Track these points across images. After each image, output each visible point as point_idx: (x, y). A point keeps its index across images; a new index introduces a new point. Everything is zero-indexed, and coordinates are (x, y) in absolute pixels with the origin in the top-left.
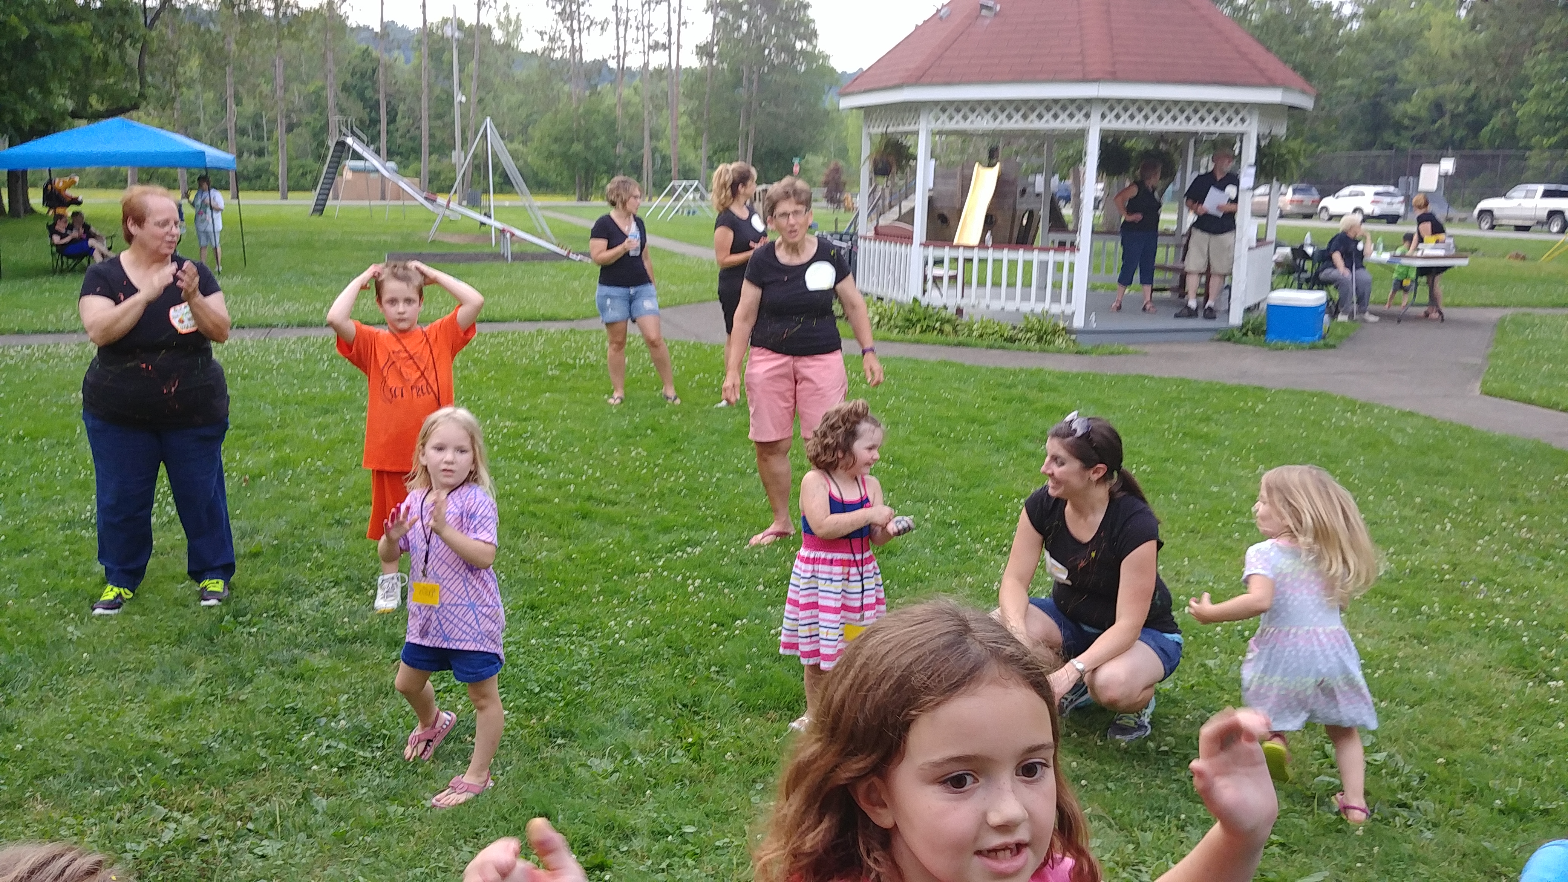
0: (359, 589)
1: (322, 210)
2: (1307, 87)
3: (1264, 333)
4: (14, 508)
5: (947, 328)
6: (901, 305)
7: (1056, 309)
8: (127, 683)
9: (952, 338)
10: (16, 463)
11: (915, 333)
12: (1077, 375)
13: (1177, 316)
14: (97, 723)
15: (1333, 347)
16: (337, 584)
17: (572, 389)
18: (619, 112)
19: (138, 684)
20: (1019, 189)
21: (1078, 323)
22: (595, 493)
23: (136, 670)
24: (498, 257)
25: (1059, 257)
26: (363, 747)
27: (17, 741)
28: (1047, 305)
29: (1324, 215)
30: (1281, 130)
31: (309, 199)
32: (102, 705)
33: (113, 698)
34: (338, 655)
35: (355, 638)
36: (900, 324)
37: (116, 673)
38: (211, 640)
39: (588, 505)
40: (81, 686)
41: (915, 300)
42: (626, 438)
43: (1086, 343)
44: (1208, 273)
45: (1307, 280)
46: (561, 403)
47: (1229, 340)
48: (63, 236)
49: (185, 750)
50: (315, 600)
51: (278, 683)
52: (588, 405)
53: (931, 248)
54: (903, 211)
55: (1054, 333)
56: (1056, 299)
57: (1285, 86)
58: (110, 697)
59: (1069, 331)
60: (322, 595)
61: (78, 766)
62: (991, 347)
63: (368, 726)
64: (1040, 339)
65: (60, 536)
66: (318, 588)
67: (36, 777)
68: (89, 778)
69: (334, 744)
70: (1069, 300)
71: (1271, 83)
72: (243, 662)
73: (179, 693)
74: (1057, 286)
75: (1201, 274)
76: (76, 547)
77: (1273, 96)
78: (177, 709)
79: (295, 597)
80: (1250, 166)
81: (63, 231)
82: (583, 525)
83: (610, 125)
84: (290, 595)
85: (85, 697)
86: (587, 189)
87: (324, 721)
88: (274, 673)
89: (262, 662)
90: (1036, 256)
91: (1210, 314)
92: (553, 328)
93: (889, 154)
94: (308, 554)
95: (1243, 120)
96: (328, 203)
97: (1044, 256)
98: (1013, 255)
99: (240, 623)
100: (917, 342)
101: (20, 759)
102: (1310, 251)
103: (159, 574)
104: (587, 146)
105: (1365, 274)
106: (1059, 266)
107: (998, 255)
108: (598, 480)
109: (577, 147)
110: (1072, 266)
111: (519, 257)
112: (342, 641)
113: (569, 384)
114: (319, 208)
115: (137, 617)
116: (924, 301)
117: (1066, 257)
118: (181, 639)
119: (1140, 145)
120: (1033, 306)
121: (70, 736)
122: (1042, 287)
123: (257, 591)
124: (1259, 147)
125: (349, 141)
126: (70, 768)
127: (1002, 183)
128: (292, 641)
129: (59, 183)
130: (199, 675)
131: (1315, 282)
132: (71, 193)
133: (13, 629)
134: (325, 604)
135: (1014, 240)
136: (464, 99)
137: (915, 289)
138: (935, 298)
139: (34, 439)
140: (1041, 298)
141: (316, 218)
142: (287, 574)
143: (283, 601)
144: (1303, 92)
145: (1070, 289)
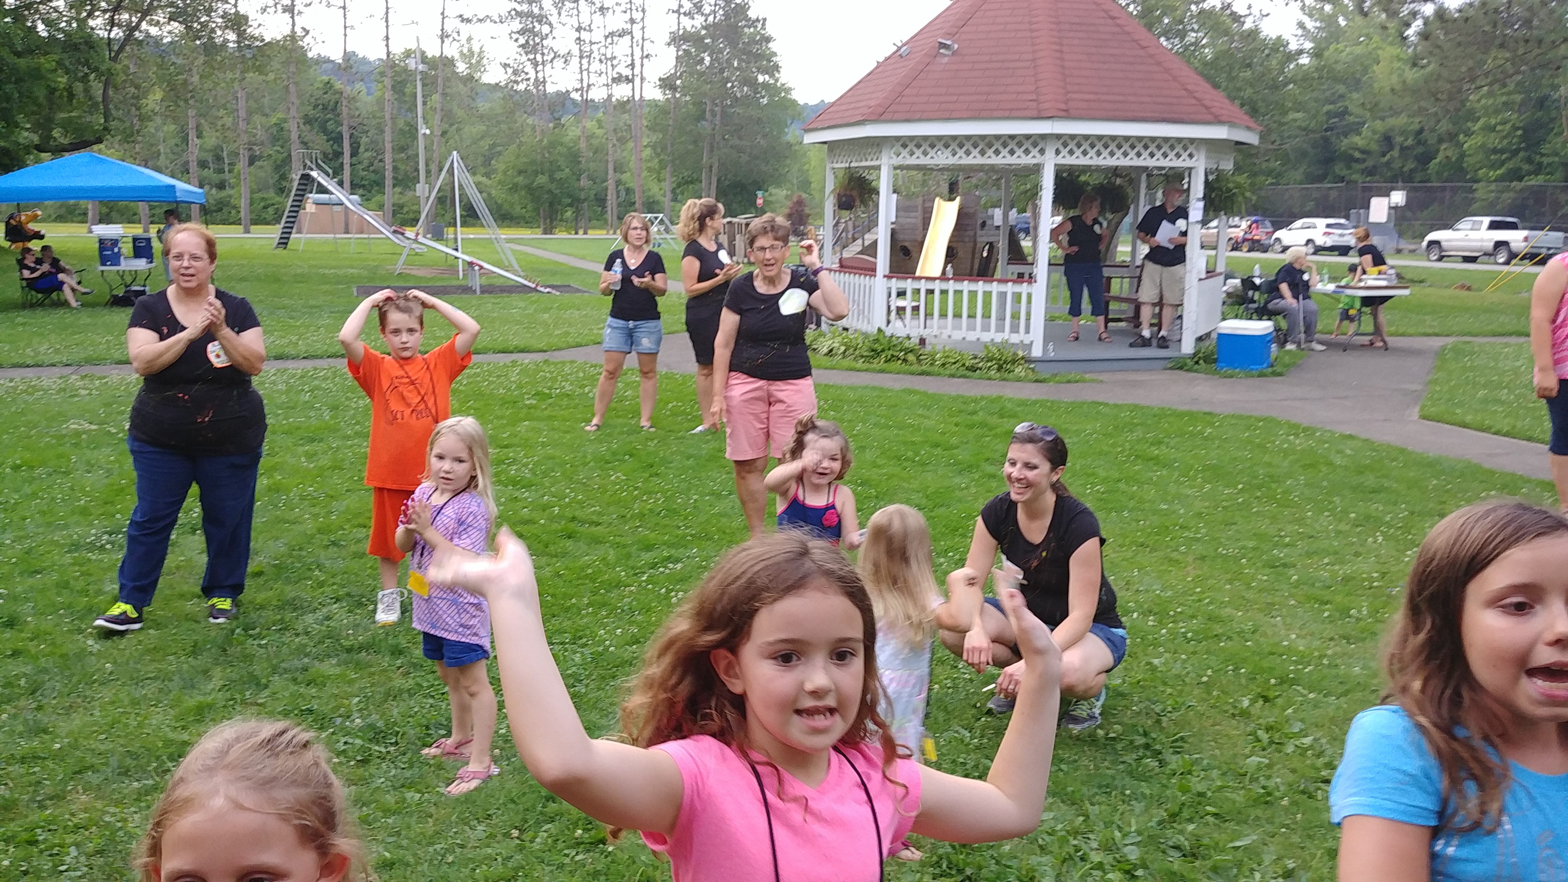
0: (360, 605)
1: (286, 244)
2: (1252, 125)
3: (1215, 361)
4: (21, 533)
5: (911, 357)
6: (866, 335)
7: (1015, 339)
8: (149, 690)
9: (915, 368)
10: (17, 491)
11: (879, 363)
12: (1035, 402)
13: (1131, 345)
14: (127, 725)
15: (1280, 374)
16: (338, 600)
17: (550, 418)
18: (583, 145)
19: (161, 690)
20: (980, 222)
21: (1037, 352)
22: (578, 513)
23: (155, 678)
24: (467, 290)
25: (1018, 288)
26: (378, 743)
27: (53, 741)
28: (1006, 335)
29: (1278, 247)
30: (1228, 165)
31: (274, 232)
32: (129, 710)
33: (138, 704)
34: (346, 663)
35: (361, 648)
36: (865, 354)
37: (138, 681)
38: (225, 650)
39: (572, 526)
40: (107, 694)
41: (880, 330)
42: (605, 463)
43: (1044, 372)
44: (1160, 303)
45: (1256, 310)
46: (540, 431)
47: (1181, 368)
48: (33, 270)
50: (319, 615)
51: (293, 688)
52: (567, 432)
53: (894, 280)
54: (867, 243)
55: (1014, 362)
56: (1015, 329)
57: (1231, 124)
58: (135, 703)
59: (1028, 360)
60: (325, 610)
61: (114, 761)
62: (952, 376)
63: (380, 724)
64: (1000, 369)
65: (68, 559)
66: (320, 604)
67: (76, 773)
68: (125, 773)
69: (351, 741)
70: (1027, 331)
71: (1217, 121)
72: (257, 669)
73: (201, 698)
74: (1015, 316)
75: (1154, 305)
76: (84, 569)
77: (1220, 132)
79: (300, 612)
80: (1199, 200)
81: (33, 265)
82: (569, 543)
83: (574, 157)
84: (295, 610)
85: (112, 703)
86: (551, 222)
87: (339, 720)
88: (287, 679)
89: (275, 670)
90: (995, 288)
91: (1163, 343)
92: (527, 359)
93: (852, 189)
94: (309, 574)
95: (1191, 156)
96: (293, 236)
97: (1002, 288)
98: (973, 287)
99: (251, 636)
100: (882, 371)
101: (59, 757)
102: (1258, 281)
103: (168, 592)
104: (552, 179)
105: (1311, 304)
106: (1017, 297)
107: (959, 286)
108: (580, 503)
109: (542, 179)
110: (1029, 296)
111: (487, 290)
112: (349, 650)
113: (546, 413)
114: (284, 242)
115: (151, 631)
116: (888, 332)
117: (1024, 288)
118: (195, 651)
119: (1094, 180)
120: (992, 336)
121: (103, 737)
122: (1001, 318)
123: (262, 607)
124: (1207, 182)
125: (314, 174)
126: (106, 764)
127: (963, 216)
128: (301, 651)
129: (22, 217)
130: (217, 682)
131: (1263, 313)
132: (33, 226)
133: (35, 642)
134: (328, 618)
135: (975, 271)
136: (428, 132)
137: (878, 320)
138: (899, 328)
139: (32, 468)
140: (1000, 329)
141: (280, 251)
142: (290, 592)
143: (289, 615)
144: (1249, 128)
145: (1028, 319)
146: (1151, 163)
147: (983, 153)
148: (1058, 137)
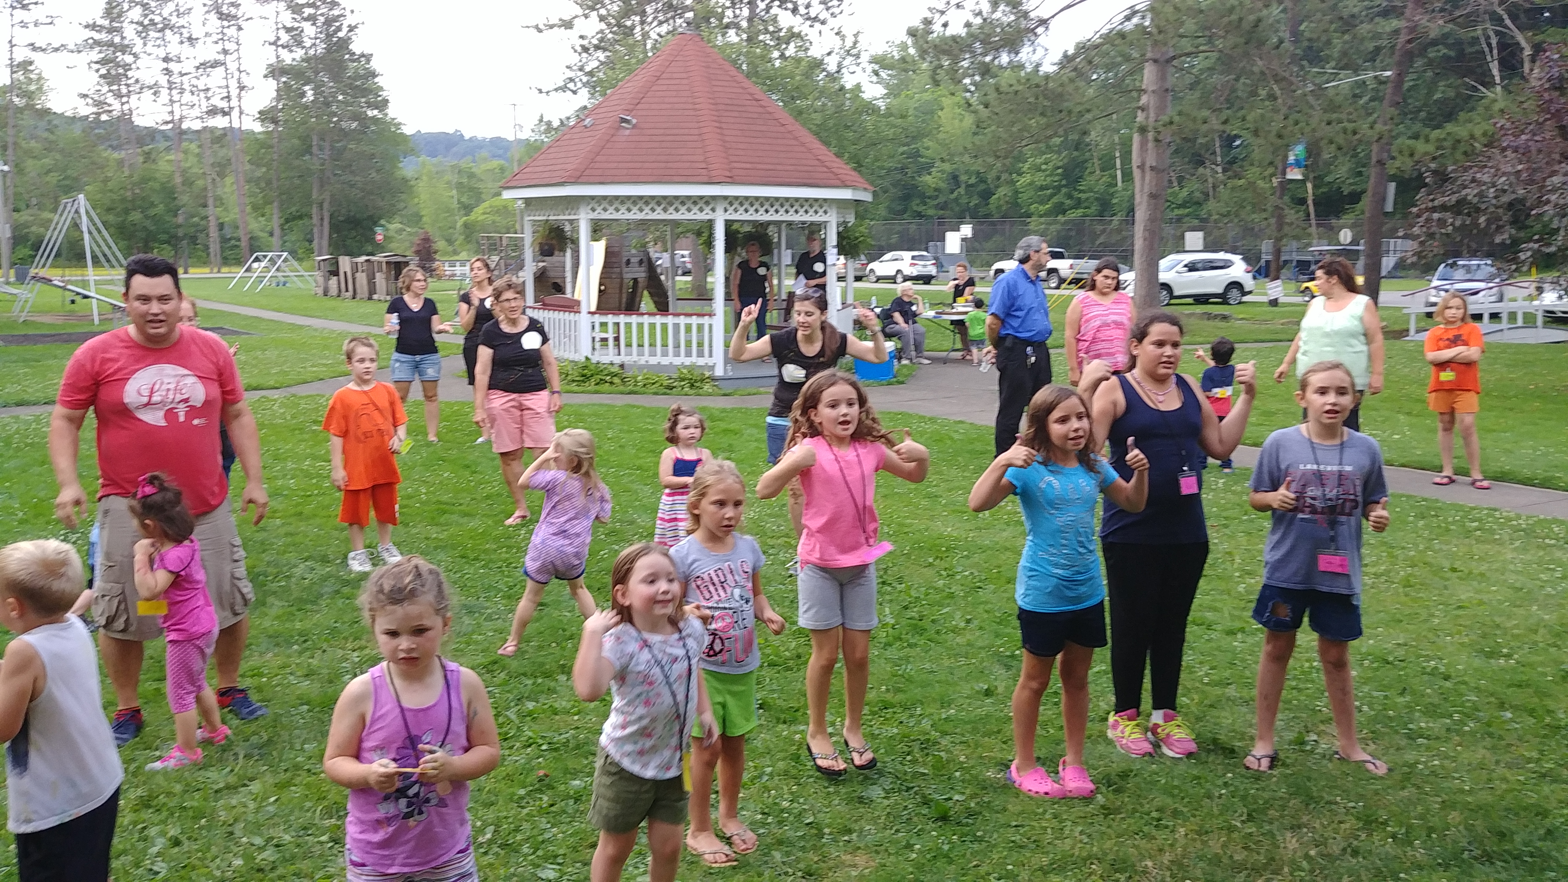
2: (867, 186)
5: (616, 380)
6: (574, 363)
7: (701, 362)
9: (621, 388)
11: (591, 386)
12: (733, 409)
15: (903, 383)
21: (719, 372)
25: (701, 320)
28: (694, 359)
30: (851, 219)
36: (577, 379)
41: (587, 358)
43: (727, 387)
53: (597, 316)
55: (702, 380)
56: (700, 354)
57: (854, 188)
59: (713, 379)
62: (656, 394)
64: (692, 386)
70: (711, 356)
71: (844, 185)
74: (700, 345)
77: (846, 194)
80: (833, 246)
90: (670, 320)
93: (549, 237)
95: (826, 212)
97: (677, 320)
100: (596, 392)
105: (919, 328)
106: (700, 327)
110: (711, 326)
116: (595, 359)
117: (706, 320)
119: (747, 228)
120: (683, 360)
122: (677, 346)
124: (839, 233)
135: (625, 306)
137: (584, 350)
138: (608, 357)
140: (688, 354)
144: (865, 189)
145: (711, 346)
146: (797, 218)
147: (665, 210)
148: (725, 198)
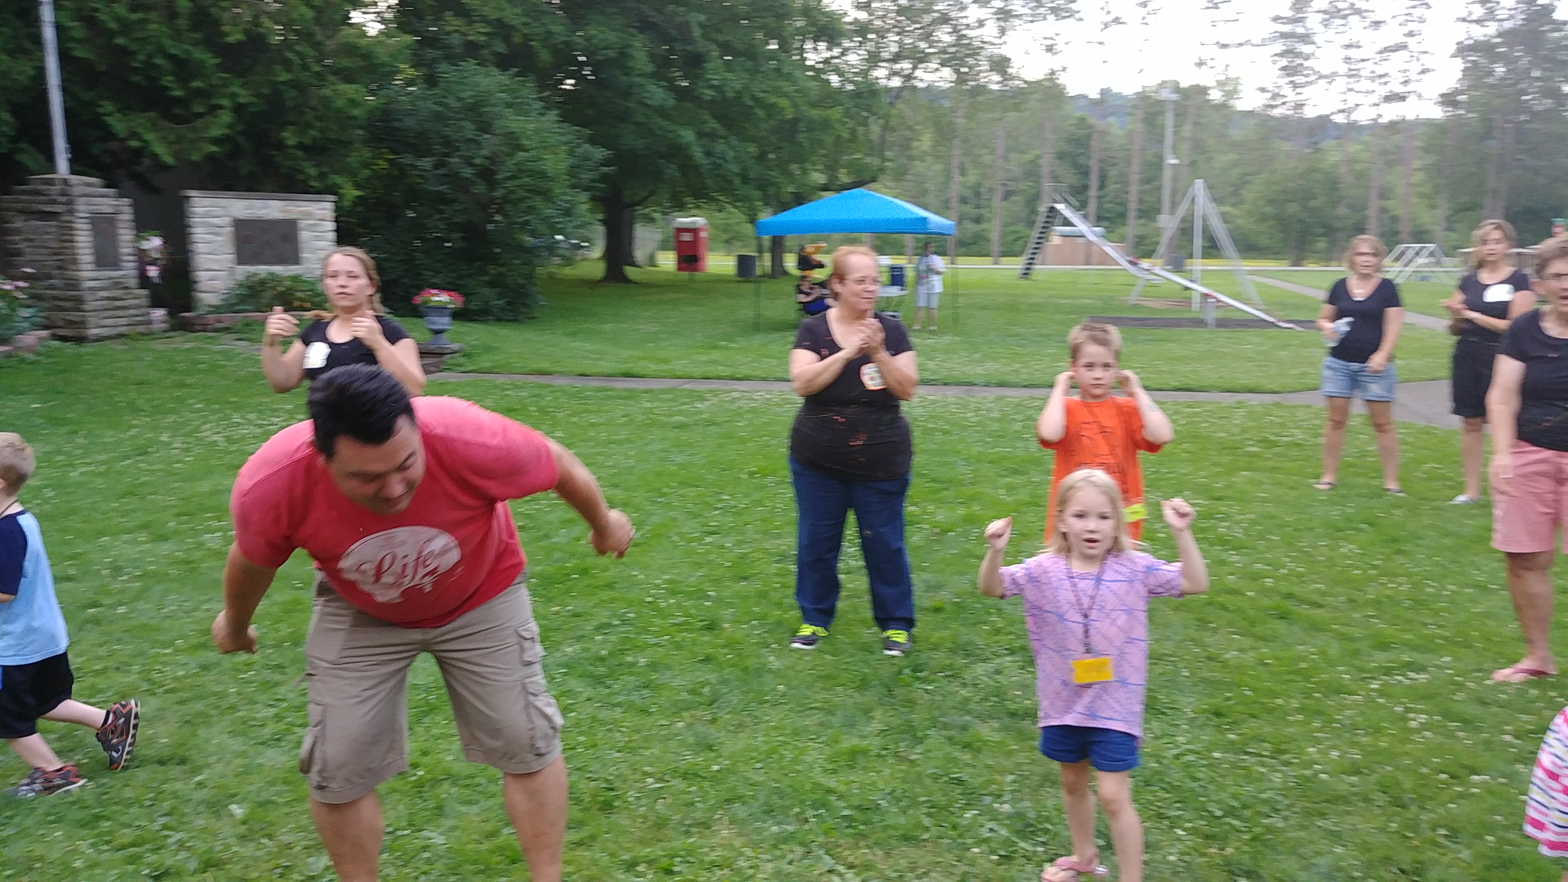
1: (1029, 274)
8: (811, 721)
14: (782, 757)
16: (1012, 652)
18: (1343, 170)
19: (822, 724)
22: (1296, 589)
23: (820, 709)
24: (1199, 323)
26: (1024, 838)
27: (714, 761)
31: (1019, 263)
32: (789, 740)
33: (798, 735)
34: (1007, 730)
37: (805, 709)
38: (890, 691)
39: (1288, 604)
40: (773, 717)
42: (1336, 530)
46: (1260, 484)
48: (806, 295)
49: (855, 802)
50: (990, 666)
51: (948, 749)
52: (1292, 488)
58: (796, 733)
60: (997, 661)
61: (762, 798)
63: (1032, 815)
66: (993, 653)
67: (726, 801)
68: (769, 811)
69: (996, 828)
72: (917, 718)
73: (855, 741)
78: (854, 757)
79: (971, 659)
81: (807, 291)
82: (1281, 625)
84: (968, 655)
85: (775, 728)
86: (1301, 253)
87: (988, 799)
88: (944, 737)
89: (934, 723)
96: (1035, 267)
99: (918, 678)
101: (716, 779)
104: (1304, 208)
111: (1222, 323)
112: (1013, 714)
114: (1026, 273)
115: (828, 657)
118: (863, 685)
121: (758, 765)
123: (935, 647)
125: (1060, 207)
126: (754, 798)
128: (963, 706)
129: (809, 249)
130: (876, 726)
132: (818, 257)
134: (998, 672)
136: (1175, 162)
141: (1022, 281)
142: (966, 635)
143: (960, 661)
